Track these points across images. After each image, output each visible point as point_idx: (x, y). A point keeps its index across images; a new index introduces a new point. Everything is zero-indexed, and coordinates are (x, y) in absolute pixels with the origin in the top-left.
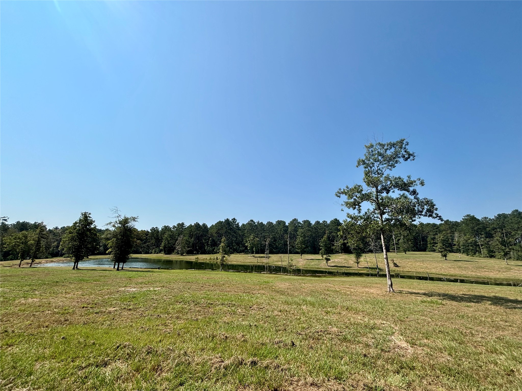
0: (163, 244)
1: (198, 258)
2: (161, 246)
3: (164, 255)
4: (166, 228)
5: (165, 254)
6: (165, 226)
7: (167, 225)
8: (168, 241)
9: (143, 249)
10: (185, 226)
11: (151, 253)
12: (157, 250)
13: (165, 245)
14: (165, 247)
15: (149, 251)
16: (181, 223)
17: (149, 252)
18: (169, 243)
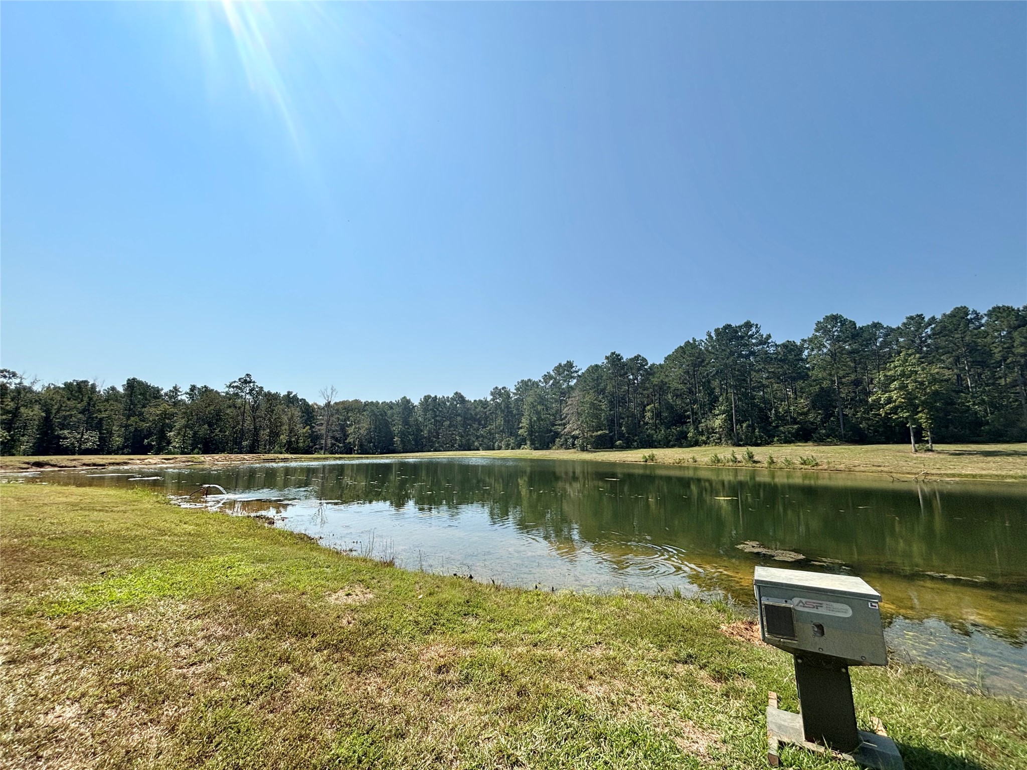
0: (525, 422)
1: (652, 458)
2: (521, 428)
3: (533, 451)
4: (526, 386)
5: (536, 449)
6: (522, 381)
7: (526, 379)
8: (538, 413)
9: (480, 439)
10: (577, 372)
11: (500, 448)
12: (512, 441)
13: (531, 425)
14: (531, 432)
15: (494, 443)
16: (564, 362)
17: (493, 446)
18: (539, 419)
